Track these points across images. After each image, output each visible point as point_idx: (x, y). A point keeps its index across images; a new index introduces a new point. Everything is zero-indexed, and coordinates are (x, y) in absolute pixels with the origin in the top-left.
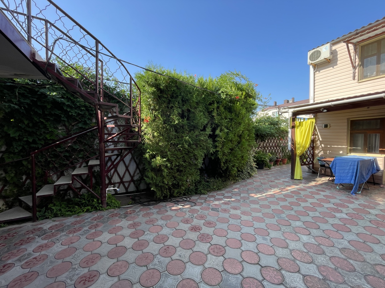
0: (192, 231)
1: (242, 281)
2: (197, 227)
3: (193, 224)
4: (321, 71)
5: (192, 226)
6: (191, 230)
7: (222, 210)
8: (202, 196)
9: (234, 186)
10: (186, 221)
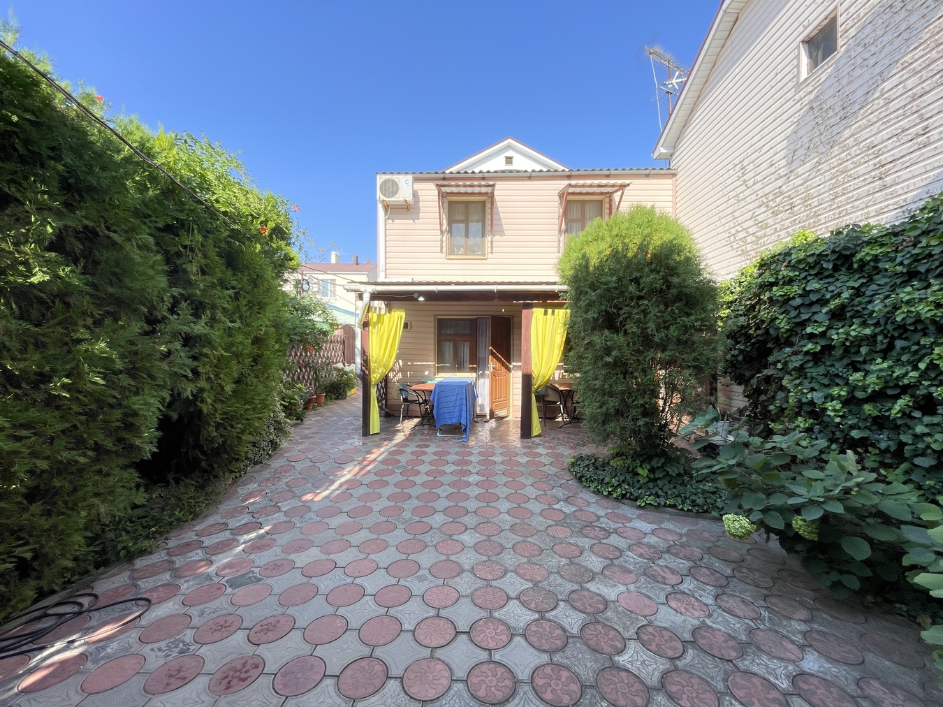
0: (232, 690)
1: (469, 691)
2: (239, 667)
3: (211, 666)
4: (396, 221)
5: (219, 676)
6: (228, 688)
7: (266, 569)
8: (140, 563)
9: (242, 491)
10: (171, 676)
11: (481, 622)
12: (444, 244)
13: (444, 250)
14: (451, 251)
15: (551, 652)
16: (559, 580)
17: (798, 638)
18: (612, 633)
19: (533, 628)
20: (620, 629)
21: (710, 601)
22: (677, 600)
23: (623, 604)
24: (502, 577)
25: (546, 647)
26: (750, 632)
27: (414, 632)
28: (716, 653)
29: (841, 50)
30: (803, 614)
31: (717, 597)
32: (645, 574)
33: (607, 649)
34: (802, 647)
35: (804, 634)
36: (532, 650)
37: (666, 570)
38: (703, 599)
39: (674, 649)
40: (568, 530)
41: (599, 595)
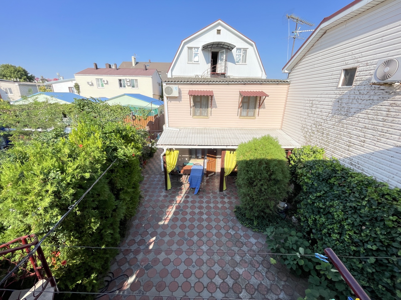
7: (153, 262)
8: (117, 258)
9: (134, 223)
11: (209, 284)
12: (192, 112)
13: (192, 114)
14: (195, 114)
15: (225, 293)
16: (229, 267)
17: (281, 287)
18: (240, 286)
19: (222, 285)
20: (241, 285)
21: (264, 274)
22: (257, 274)
23: (243, 276)
24: (214, 266)
25: (224, 292)
26: (271, 285)
27: (194, 287)
28: (262, 293)
29: (353, 87)
30: (285, 279)
31: (266, 273)
32: (250, 264)
33: (238, 292)
34: (281, 290)
35: (283, 286)
36: (221, 293)
37: (256, 262)
38: (263, 273)
39: (253, 291)
40: (232, 243)
41: (238, 272)
